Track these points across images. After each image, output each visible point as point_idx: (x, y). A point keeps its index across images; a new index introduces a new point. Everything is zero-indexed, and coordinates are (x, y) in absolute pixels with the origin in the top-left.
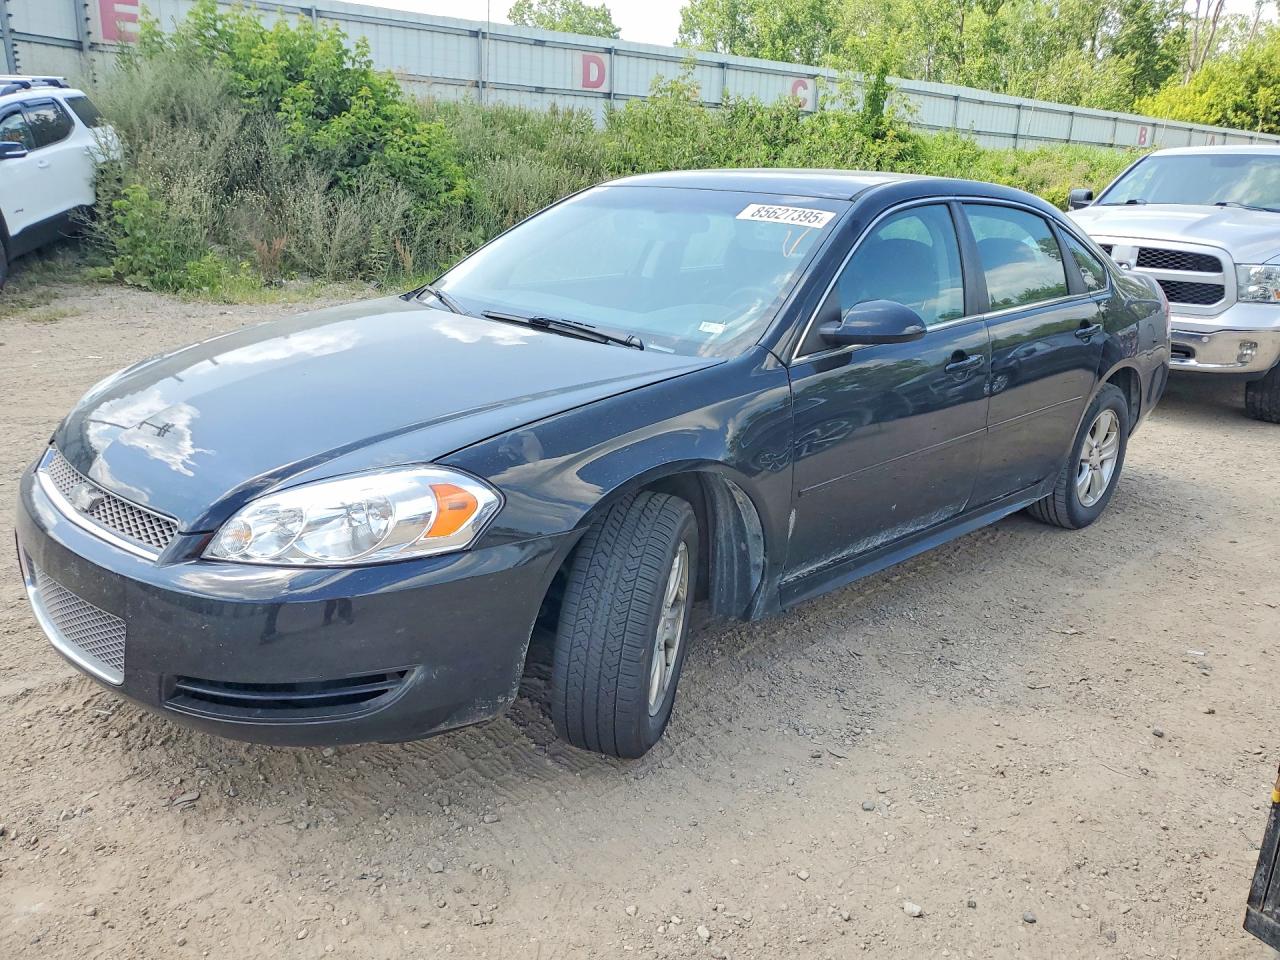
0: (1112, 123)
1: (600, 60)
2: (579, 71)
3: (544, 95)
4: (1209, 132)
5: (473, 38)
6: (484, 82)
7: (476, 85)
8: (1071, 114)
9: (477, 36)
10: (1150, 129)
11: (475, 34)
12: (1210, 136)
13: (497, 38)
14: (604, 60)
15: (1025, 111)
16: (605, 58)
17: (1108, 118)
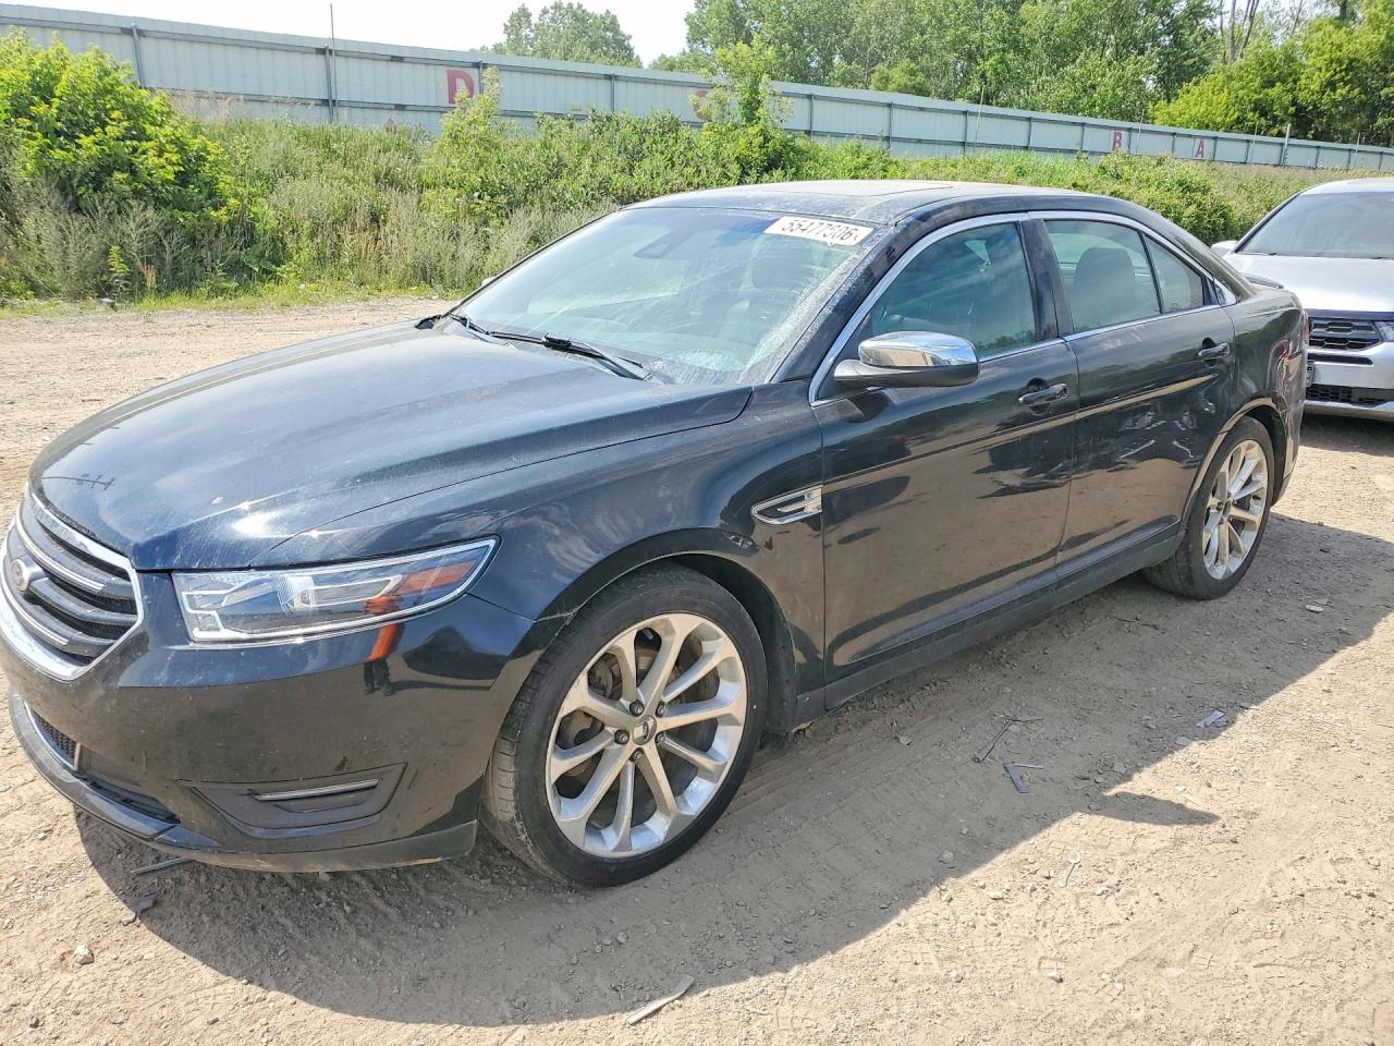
0: (1079, 129)
1: (467, 75)
2: (444, 87)
3: (406, 113)
4: (1196, 137)
5: (321, 57)
6: (334, 101)
7: (325, 102)
8: (1029, 119)
9: (324, 53)
10: (1125, 134)
11: (322, 51)
12: (1198, 141)
13: (346, 55)
14: (472, 75)
15: (974, 117)
16: (474, 73)
17: (1074, 124)
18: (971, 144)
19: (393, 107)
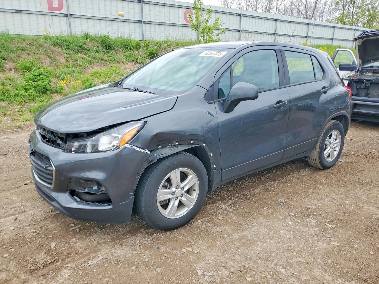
18: (310, 37)
19: (14, 11)
